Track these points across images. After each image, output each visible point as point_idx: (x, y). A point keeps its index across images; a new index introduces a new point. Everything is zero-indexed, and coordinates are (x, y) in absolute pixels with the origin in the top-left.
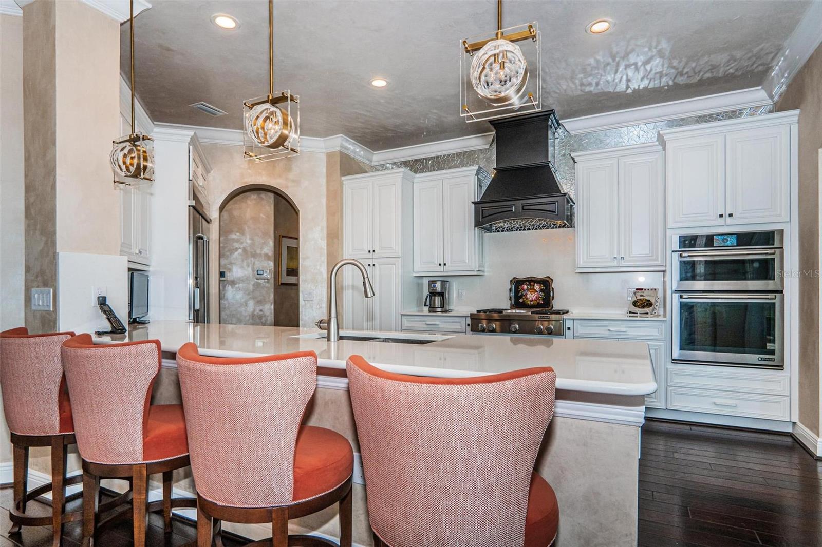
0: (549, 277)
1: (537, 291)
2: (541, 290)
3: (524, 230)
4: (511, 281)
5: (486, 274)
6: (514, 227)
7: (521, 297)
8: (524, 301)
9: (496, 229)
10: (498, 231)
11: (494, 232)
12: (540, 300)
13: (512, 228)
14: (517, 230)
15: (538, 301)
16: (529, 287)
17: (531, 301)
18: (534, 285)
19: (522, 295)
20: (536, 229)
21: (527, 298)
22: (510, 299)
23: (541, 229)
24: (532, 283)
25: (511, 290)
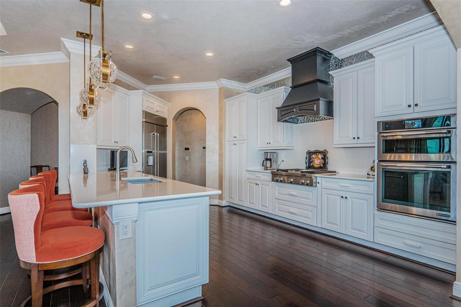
0: (325, 150)
1: (320, 159)
2: (322, 158)
3: (315, 121)
4: (307, 152)
5: (295, 148)
6: (310, 120)
7: (312, 162)
8: (313, 165)
9: (301, 122)
10: (302, 123)
11: (299, 123)
12: (321, 164)
13: (308, 121)
14: (311, 122)
15: (320, 165)
16: (316, 156)
17: (317, 165)
18: (318, 155)
19: (312, 161)
20: (321, 120)
21: (315, 163)
22: (306, 163)
23: (323, 120)
24: (317, 154)
25: (306, 158)
